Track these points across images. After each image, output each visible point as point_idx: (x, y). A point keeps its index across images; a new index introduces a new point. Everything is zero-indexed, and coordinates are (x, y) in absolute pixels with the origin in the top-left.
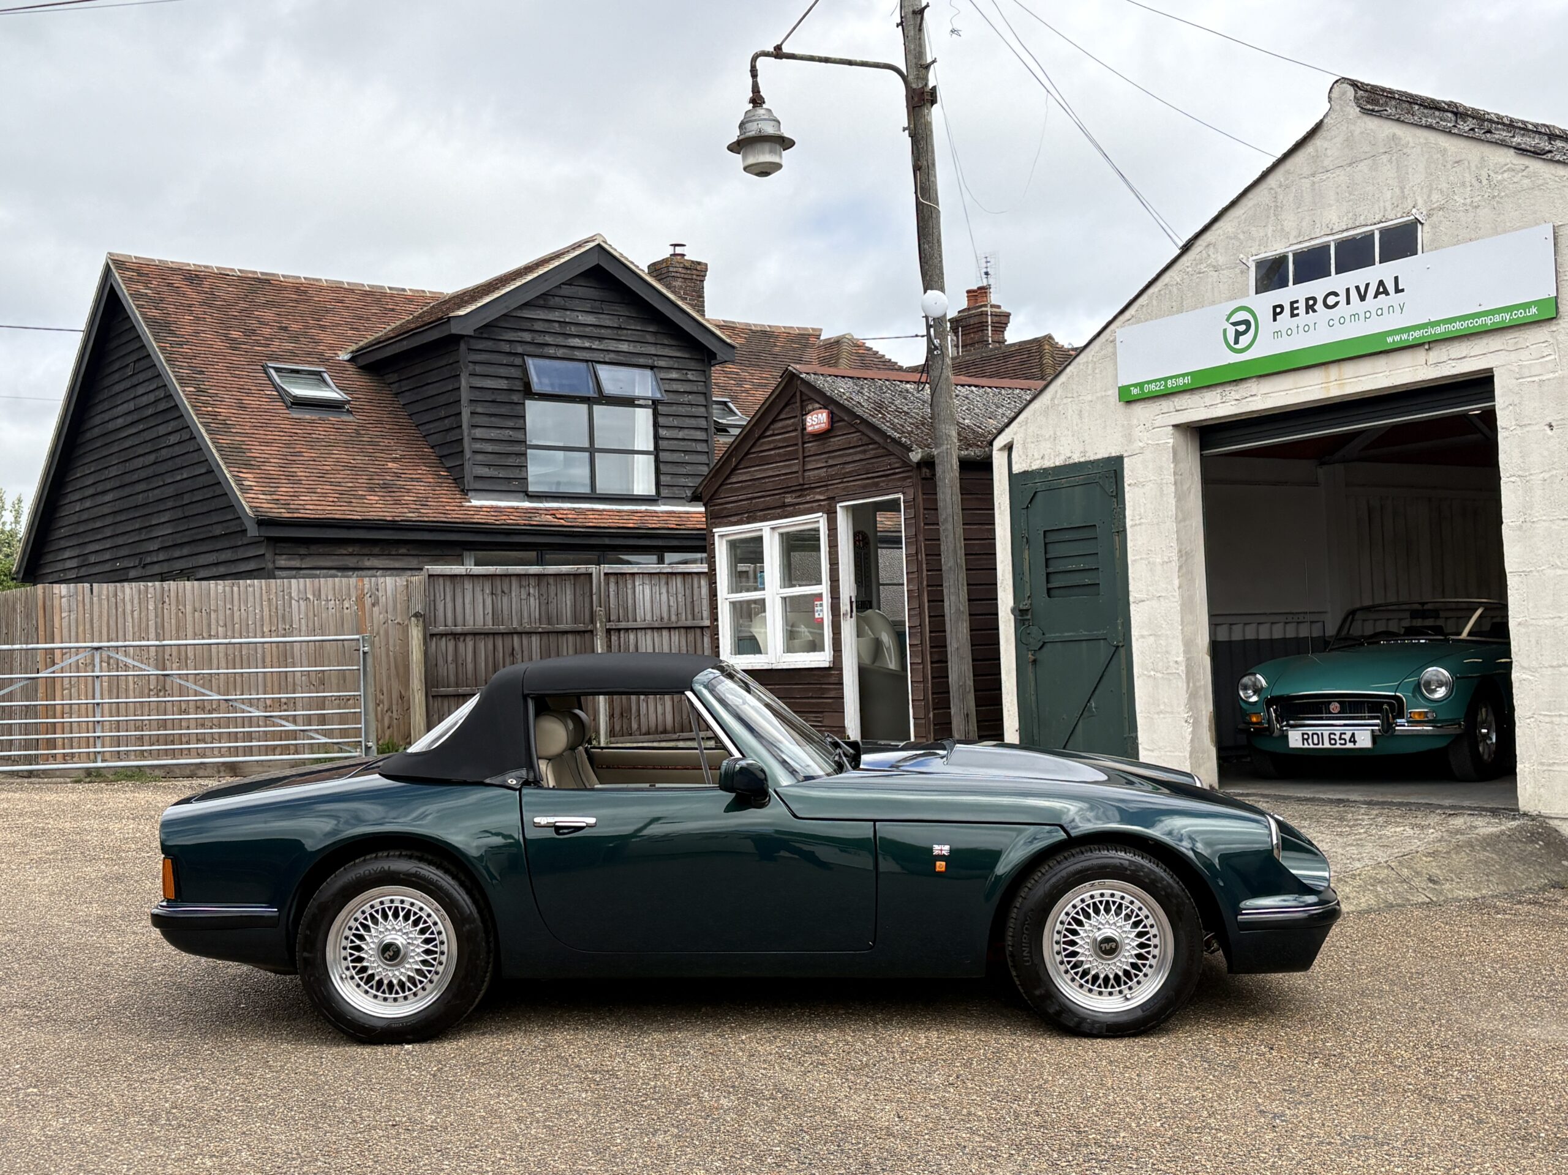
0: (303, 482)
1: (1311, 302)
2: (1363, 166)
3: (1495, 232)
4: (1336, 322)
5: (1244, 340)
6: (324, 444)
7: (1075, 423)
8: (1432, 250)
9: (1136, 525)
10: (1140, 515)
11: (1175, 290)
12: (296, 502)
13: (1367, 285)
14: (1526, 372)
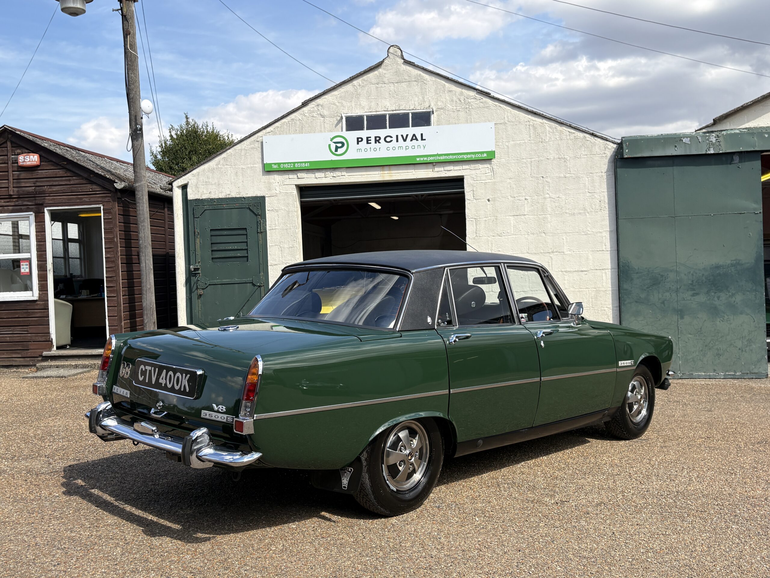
1: (378, 139)
2: (403, 85)
3: (467, 122)
4: (391, 149)
5: (340, 151)
7: (233, 178)
8: (438, 125)
9: (272, 229)
10: (276, 224)
11: (298, 123)
13: (407, 135)
14: (479, 179)
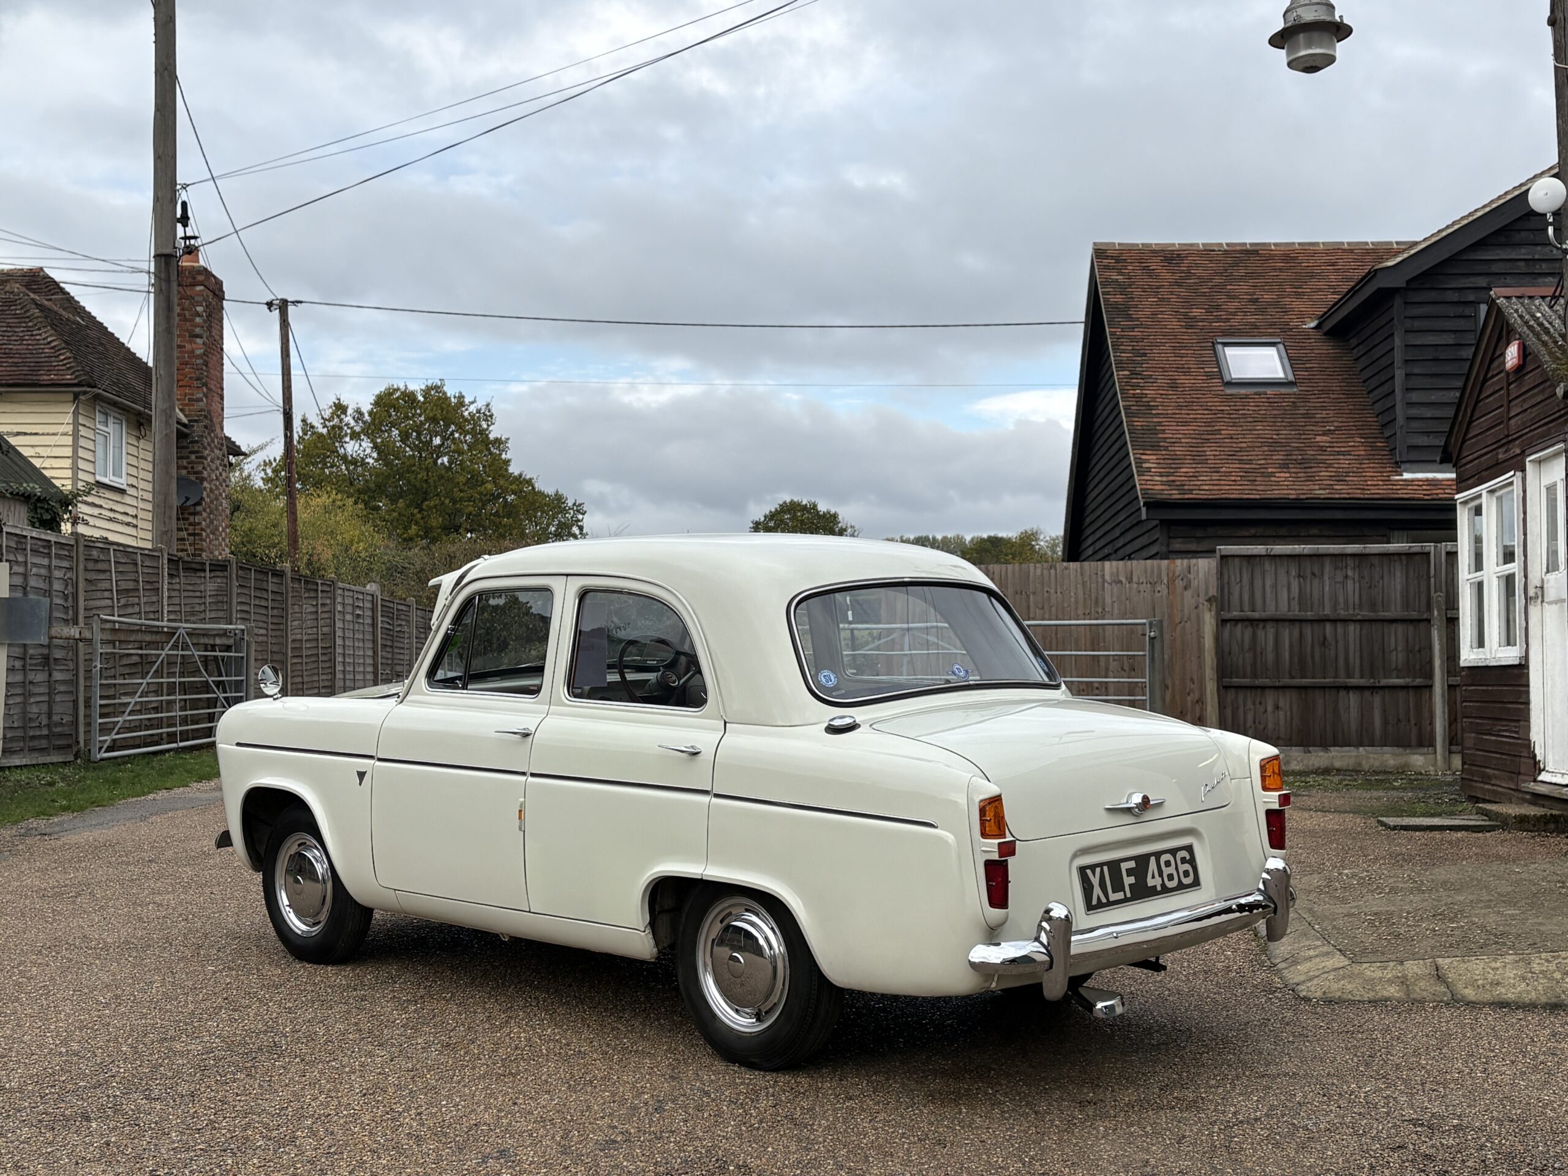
0: (1209, 462)
6: (1249, 420)
12: (1192, 483)
